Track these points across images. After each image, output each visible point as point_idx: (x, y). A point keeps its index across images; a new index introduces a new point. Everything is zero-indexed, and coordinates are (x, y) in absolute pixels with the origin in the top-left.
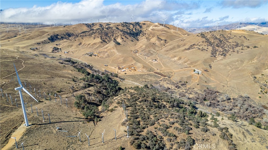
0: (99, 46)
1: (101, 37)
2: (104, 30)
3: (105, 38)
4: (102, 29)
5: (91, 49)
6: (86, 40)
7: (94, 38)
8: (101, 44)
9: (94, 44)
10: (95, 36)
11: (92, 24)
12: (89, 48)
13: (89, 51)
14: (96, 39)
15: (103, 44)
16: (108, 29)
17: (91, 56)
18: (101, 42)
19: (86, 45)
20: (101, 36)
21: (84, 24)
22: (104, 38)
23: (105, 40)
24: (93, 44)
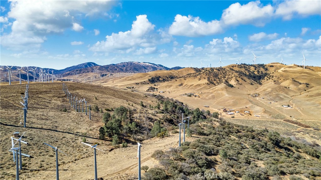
0: (203, 88)
1: (208, 78)
2: (214, 71)
3: (213, 79)
4: (211, 71)
5: (192, 90)
6: (189, 81)
7: (200, 79)
8: (206, 86)
9: (198, 85)
10: (201, 77)
11: (202, 68)
12: (191, 89)
13: (189, 92)
14: (201, 80)
15: (209, 86)
16: (219, 71)
17: (190, 96)
18: (208, 84)
19: (188, 85)
20: (208, 76)
21: (192, 68)
22: (211, 79)
23: (214, 81)
24: (196, 85)
